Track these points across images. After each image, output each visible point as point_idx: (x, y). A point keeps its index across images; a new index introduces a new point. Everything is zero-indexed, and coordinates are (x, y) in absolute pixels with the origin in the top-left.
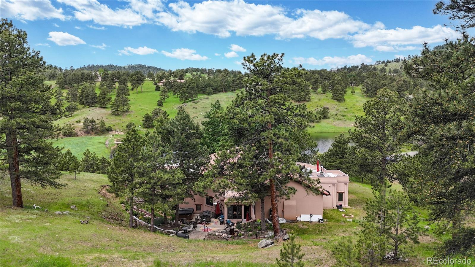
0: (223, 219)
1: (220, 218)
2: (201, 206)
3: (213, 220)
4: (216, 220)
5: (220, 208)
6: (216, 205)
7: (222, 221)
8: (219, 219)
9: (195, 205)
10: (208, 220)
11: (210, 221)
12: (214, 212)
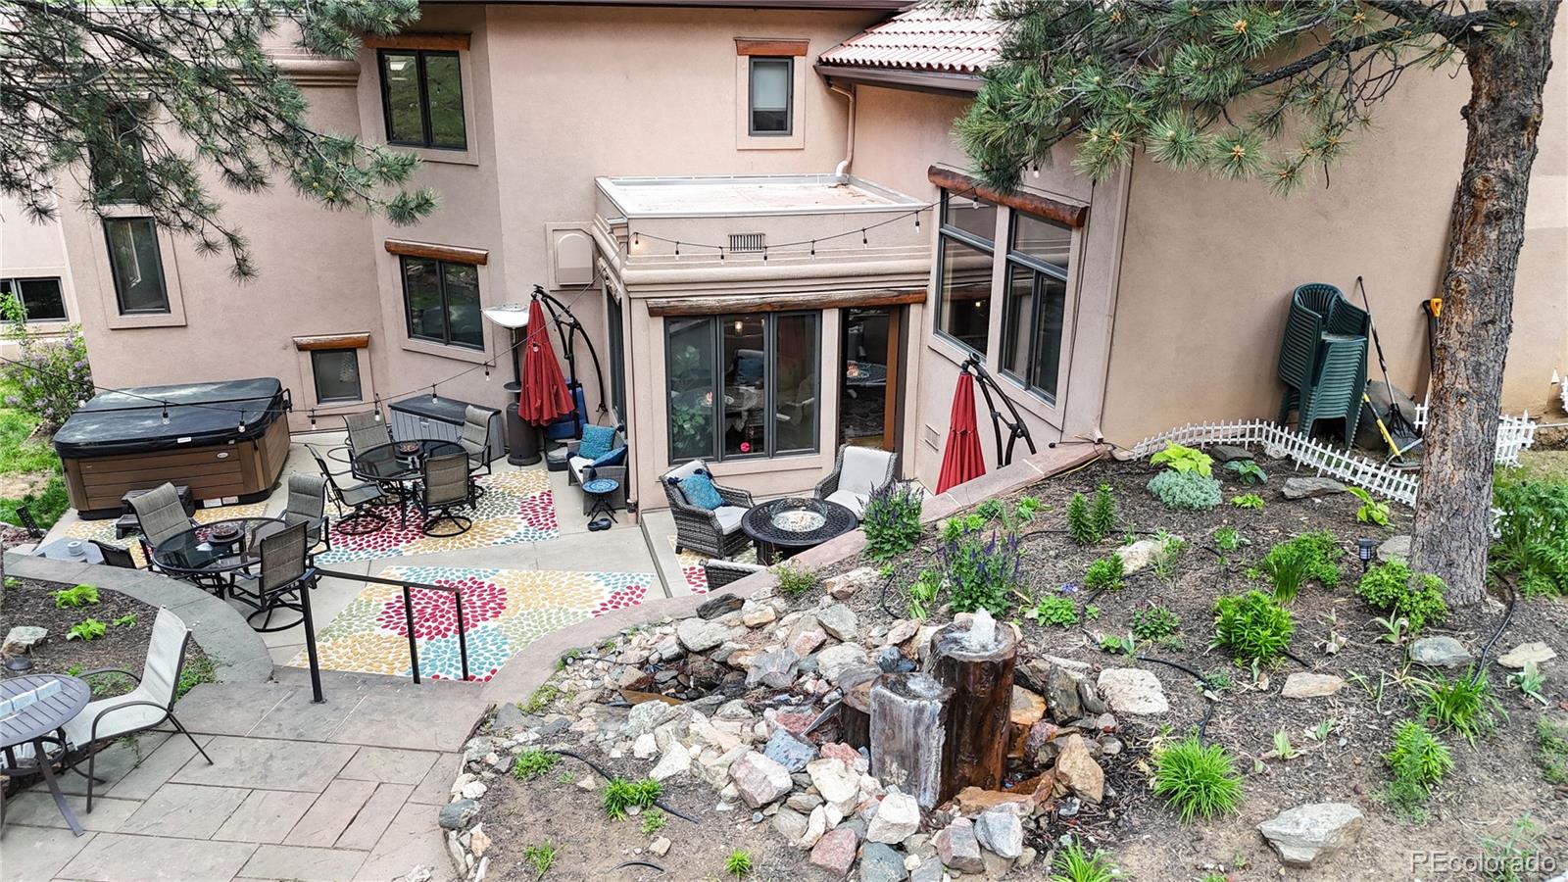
0: (621, 459)
1: (578, 463)
2: (362, 356)
3: (503, 477)
4: (533, 480)
5: (564, 364)
6: (520, 332)
7: (602, 486)
8: (562, 466)
9: (301, 348)
10: (444, 482)
11: (472, 495)
12: (502, 400)
